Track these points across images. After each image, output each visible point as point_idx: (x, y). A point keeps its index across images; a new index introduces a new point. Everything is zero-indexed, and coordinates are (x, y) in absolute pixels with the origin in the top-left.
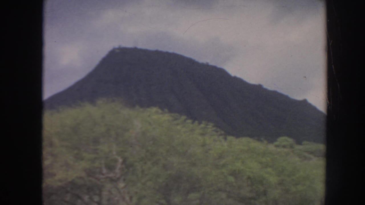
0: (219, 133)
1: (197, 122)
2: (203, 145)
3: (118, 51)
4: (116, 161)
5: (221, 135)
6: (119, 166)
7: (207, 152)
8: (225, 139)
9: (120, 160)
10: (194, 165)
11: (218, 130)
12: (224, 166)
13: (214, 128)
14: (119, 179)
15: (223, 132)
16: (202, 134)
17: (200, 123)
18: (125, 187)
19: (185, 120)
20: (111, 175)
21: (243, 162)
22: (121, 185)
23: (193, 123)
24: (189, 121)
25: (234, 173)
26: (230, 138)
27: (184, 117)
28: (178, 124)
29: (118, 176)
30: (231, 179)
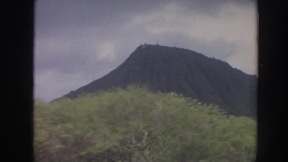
0: (223, 113)
1: (205, 104)
2: (211, 122)
3: (143, 47)
4: (143, 134)
5: (225, 114)
6: (145, 137)
7: (214, 127)
8: (228, 117)
9: (147, 134)
10: (204, 137)
11: (222, 110)
12: (227, 138)
13: (220, 109)
14: (145, 148)
15: (226, 112)
16: (210, 114)
17: (208, 105)
18: (150, 154)
19: (197, 102)
20: (140, 145)
21: (242, 136)
22: (147, 152)
23: (203, 104)
24: (200, 103)
25: (235, 145)
26: (232, 117)
27: (195, 100)
28: (191, 106)
29: (144, 146)
30: (233, 149)
